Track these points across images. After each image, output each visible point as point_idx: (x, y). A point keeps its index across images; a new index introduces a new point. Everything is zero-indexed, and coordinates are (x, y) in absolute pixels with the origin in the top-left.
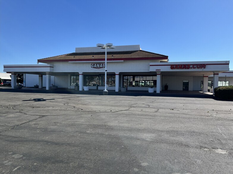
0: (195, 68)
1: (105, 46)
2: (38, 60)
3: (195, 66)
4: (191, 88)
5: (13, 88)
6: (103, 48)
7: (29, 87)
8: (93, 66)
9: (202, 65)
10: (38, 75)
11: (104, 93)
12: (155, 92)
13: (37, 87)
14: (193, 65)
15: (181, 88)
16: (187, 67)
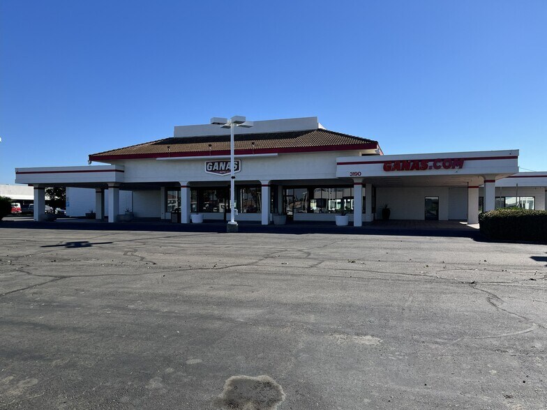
0: (438, 168)
1: (229, 122)
2: (90, 156)
3: (438, 164)
4: (444, 214)
5: (37, 220)
6: (226, 127)
7: (76, 216)
8: (211, 167)
9: (456, 162)
10: (94, 190)
11: (228, 229)
12: (351, 223)
13: (91, 216)
14: (435, 161)
15: (420, 215)
16: (420, 166)
